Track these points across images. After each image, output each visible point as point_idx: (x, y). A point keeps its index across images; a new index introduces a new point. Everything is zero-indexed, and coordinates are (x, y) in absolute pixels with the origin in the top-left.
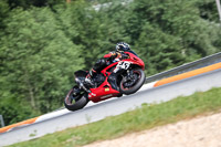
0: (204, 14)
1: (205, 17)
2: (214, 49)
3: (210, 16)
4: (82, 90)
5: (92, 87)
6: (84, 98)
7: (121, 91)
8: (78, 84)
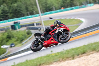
4: (40, 42)
5: (44, 40)
6: (40, 46)
7: (59, 42)
8: (38, 39)
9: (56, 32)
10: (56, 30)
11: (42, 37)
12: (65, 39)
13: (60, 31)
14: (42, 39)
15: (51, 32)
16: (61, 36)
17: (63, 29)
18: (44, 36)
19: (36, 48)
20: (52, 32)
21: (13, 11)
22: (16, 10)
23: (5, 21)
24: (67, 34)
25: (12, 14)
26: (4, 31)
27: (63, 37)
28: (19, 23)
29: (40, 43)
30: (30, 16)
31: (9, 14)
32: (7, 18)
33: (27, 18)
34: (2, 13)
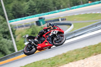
0: (5, 36)
1: (5, 38)
2: (10, 52)
3: (8, 37)
4: (33, 45)
5: (38, 43)
6: (34, 49)
7: (54, 45)
8: (31, 42)
9: (50, 35)
10: (50, 33)
11: (35, 40)
12: (60, 42)
13: (54, 33)
14: (35, 42)
15: (44, 35)
16: (55, 39)
17: (57, 31)
18: (38, 39)
19: (29, 51)
20: (46, 35)
21: (40, 6)
22: (43, 5)
23: (32, 16)
24: (62, 36)
25: (39, 9)
26: (29, 27)
27: (58, 40)
28: (44, 19)
29: (33, 47)
30: (57, 11)
31: (36, 9)
32: (34, 13)
33: (54, 13)
34: (29, 8)
